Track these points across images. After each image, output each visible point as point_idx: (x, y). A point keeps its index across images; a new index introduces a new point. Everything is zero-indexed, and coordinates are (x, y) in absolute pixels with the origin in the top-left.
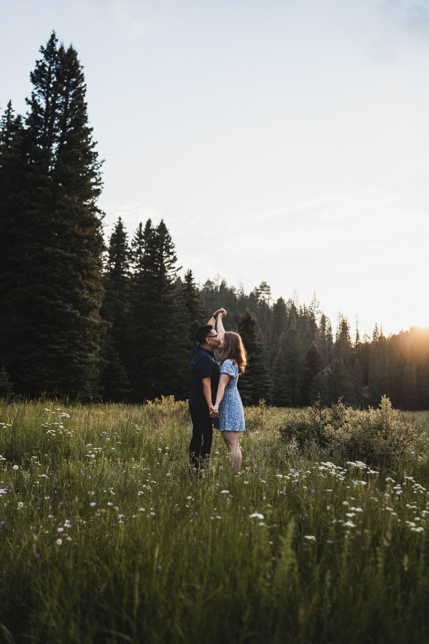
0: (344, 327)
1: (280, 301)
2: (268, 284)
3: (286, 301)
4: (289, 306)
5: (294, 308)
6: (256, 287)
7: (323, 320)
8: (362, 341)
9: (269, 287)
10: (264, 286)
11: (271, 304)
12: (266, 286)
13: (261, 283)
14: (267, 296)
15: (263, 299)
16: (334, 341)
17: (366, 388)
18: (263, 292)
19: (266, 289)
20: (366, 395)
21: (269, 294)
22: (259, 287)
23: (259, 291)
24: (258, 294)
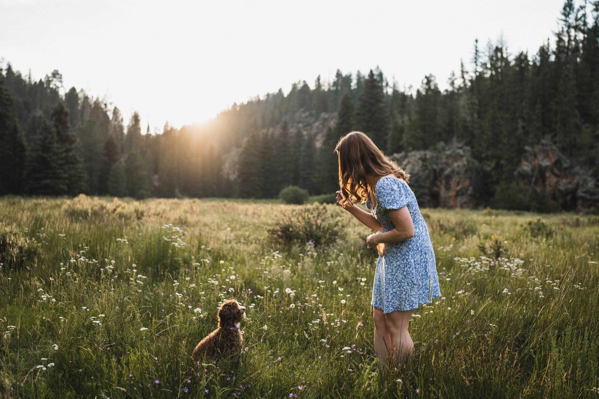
0: (136, 119)
1: (73, 90)
2: (60, 72)
3: (78, 90)
4: (81, 95)
5: (86, 98)
6: (47, 75)
7: (116, 112)
8: (153, 133)
9: (61, 75)
10: (55, 74)
11: (62, 92)
12: (58, 74)
13: (52, 71)
14: (58, 84)
15: (54, 87)
16: (125, 131)
17: (156, 177)
18: (55, 79)
19: (58, 76)
20: (156, 183)
21: (61, 82)
22: (50, 75)
23: (51, 79)
24: (49, 82)
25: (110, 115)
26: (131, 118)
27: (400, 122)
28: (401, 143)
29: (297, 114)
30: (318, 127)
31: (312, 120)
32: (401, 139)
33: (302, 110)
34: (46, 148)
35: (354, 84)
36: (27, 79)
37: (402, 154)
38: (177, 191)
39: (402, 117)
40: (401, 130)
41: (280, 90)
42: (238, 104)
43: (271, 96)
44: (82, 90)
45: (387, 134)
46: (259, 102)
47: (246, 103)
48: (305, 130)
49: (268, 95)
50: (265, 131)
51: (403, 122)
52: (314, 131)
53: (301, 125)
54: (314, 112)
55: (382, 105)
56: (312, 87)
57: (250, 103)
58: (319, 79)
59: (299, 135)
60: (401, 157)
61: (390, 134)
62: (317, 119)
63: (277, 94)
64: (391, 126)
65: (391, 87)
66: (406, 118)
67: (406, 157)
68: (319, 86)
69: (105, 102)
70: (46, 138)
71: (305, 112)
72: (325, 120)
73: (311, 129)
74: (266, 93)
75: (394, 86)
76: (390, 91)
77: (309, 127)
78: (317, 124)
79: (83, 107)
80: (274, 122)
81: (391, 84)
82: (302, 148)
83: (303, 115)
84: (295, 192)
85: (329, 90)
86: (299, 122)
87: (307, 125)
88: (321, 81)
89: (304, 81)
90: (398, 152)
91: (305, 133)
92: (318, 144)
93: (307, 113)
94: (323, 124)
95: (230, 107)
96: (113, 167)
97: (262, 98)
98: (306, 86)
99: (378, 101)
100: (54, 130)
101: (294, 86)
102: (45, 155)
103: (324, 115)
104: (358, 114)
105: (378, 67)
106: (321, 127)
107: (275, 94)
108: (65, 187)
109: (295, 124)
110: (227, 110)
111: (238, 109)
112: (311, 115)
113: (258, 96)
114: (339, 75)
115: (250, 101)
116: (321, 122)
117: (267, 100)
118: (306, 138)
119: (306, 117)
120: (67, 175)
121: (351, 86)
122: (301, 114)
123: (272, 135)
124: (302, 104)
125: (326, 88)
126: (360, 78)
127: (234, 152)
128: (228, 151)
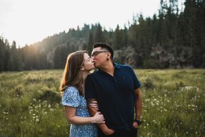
0: (14, 43)
7: (6, 40)
25: (4, 42)
27: (110, 41)
29: (72, 39)
31: (77, 41)
33: (73, 37)
35: (90, 27)
39: (110, 39)
42: (50, 36)
46: (57, 35)
47: (52, 36)
49: (60, 33)
50: (60, 45)
54: (77, 38)
56: (76, 29)
58: (78, 27)
59: (73, 46)
63: (63, 32)
65: (103, 29)
68: (78, 29)
69: (2, 37)
72: (81, 41)
73: (77, 44)
80: (63, 42)
87: (75, 43)
91: (75, 45)
93: (75, 38)
103: (81, 39)
106: (80, 43)
109: (71, 42)
111: (50, 38)
114: (85, 25)
119: (75, 40)
123: (64, 46)
124: (73, 35)
125: (81, 29)
126: (93, 26)
127: (50, 53)
128: (48, 52)
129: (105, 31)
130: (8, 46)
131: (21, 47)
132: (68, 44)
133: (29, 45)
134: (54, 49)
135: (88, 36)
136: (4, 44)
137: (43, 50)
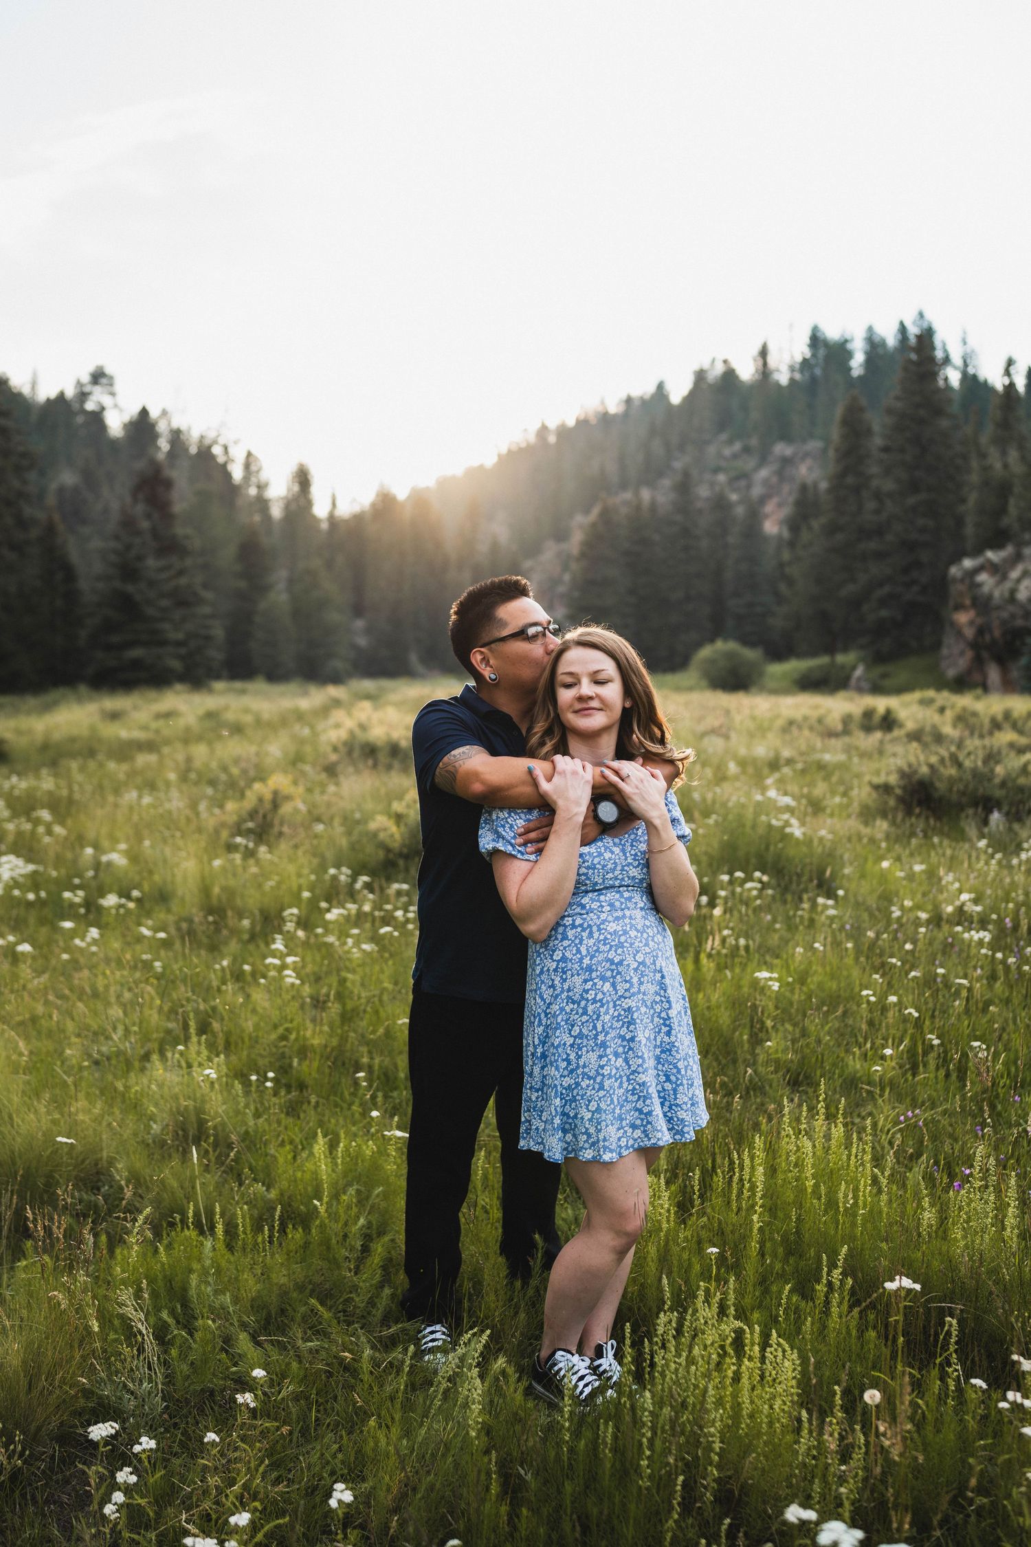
0: (303, 479)
1: (143, 415)
2: (108, 371)
3: (155, 413)
4: (162, 427)
5: (177, 433)
6: (77, 379)
7: (250, 463)
8: (343, 511)
9: (112, 378)
10: (98, 376)
11: (115, 423)
12: (104, 375)
13: (91, 368)
14: (107, 401)
15: (95, 408)
16: (276, 512)
17: (360, 624)
18: (97, 389)
19: (104, 381)
20: (362, 641)
21: (113, 394)
22: (86, 378)
23: (87, 389)
24: (83, 396)
25: (237, 473)
26: (290, 477)
27: (998, 465)
28: (1006, 521)
29: (711, 450)
30: (766, 482)
31: (750, 463)
32: (1003, 510)
33: (724, 437)
34: (129, 571)
35: (858, 361)
36: (26, 391)
37: (1009, 550)
38: (413, 658)
39: (1004, 453)
40: (1003, 490)
41: (660, 386)
42: (552, 424)
43: (637, 403)
44: (164, 413)
45: (963, 501)
46: (605, 419)
47: (571, 423)
48: (734, 490)
49: (629, 401)
50: (628, 495)
51: (1006, 466)
52: (757, 491)
53: (722, 478)
54: (754, 442)
55: (944, 423)
57: (582, 423)
58: (764, 353)
59: (720, 504)
60: (1005, 560)
61: (973, 498)
62: (763, 461)
63: (653, 396)
64: (975, 478)
65: (956, 368)
66: (1013, 455)
67: (1018, 558)
68: (765, 372)
69: (222, 441)
70: (128, 547)
71: (730, 442)
72: (786, 462)
73: (749, 487)
74: (624, 397)
75: (966, 365)
76: (954, 377)
77: (743, 483)
78: (764, 473)
79: (172, 454)
80: (651, 473)
81: (956, 359)
82: (731, 540)
83: (727, 452)
84: (730, 656)
85: (792, 380)
86: (717, 470)
87: (738, 478)
88: (772, 361)
89: (725, 362)
90: (997, 545)
91: (734, 497)
92: (771, 527)
93: (737, 446)
94: (780, 474)
95: (532, 438)
96: (263, 605)
97: (614, 407)
98: (730, 375)
99: (938, 412)
100: (145, 525)
101: (700, 376)
102: (130, 588)
103: (781, 449)
104: (886, 449)
105: (921, 315)
106: (774, 480)
107: (647, 396)
108: (176, 665)
109: (707, 476)
110: (523, 445)
111: (552, 439)
112: (747, 450)
113: (603, 403)
114: (816, 340)
115: (582, 418)
116: (774, 467)
117: (626, 415)
118: (740, 511)
119: (735, 456)
120: (180, 636)
121: (850, 369)
122: (723, 449)
123: (653, 506)
124: (724, 422)
125: (783, 378)
126: (874, 346)
127: (550, 552)
128: (532, 550)
129: (972, 383)
130: (262, 503)
131: (345, 510)
132: (684, 487)
133: (401, 494)
134: (580, 525)
135: (835, 433)
136: (231, 491)
137: (500, 530)
